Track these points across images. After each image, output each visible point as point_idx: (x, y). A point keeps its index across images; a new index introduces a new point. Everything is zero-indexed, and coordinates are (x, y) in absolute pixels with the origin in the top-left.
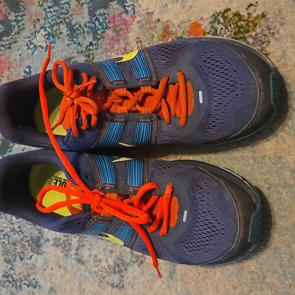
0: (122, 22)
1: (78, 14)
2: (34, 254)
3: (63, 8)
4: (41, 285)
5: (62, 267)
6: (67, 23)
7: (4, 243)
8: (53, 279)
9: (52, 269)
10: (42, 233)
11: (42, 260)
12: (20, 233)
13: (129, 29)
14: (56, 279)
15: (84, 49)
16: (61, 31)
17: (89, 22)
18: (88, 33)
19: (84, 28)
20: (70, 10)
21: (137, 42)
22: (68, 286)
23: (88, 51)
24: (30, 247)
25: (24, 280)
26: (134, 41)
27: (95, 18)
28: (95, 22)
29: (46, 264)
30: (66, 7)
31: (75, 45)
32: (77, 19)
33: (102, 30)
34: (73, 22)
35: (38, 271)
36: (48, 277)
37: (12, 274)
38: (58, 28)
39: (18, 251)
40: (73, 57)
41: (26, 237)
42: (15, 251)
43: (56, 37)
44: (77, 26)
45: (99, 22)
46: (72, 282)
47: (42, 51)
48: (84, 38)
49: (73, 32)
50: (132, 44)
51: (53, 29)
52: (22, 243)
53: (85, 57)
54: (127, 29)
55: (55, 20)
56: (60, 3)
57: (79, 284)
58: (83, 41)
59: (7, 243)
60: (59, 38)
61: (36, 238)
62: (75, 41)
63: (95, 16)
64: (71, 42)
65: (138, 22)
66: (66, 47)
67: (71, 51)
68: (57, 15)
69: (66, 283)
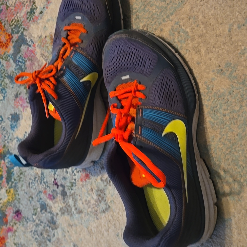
0: (30, 52)
1: (9, 67)
2: (54, 231)
3: (1, 70)
5: (73, 225)
6: (7, 76)
10: (52, 213)
11: (61, 231)
12: (41, 224)
13: (35, 54)
14: (73, 237)
16: (6, 83)
17: (16, 67)
19: (15, 71)
21: (42, 57)
22: (82, 235)
24: (50, 228)
26: (41, 57)
27: (18, 61)
28: (19, 64)
29: (63, 231)
32: (10, 70)
33: (24, 65)
34: (9, 73)
35: (62, 240)
36: (68, 239)
38: (4, 83)
40: (18, 91)
41: (45, 223)
42: (44, 238)
43: (6, 88)
44: (12, 73)
45: (20, 62)
47: (3, 102)
49: (11, 78)
50: (40, 60)
51: (2, 86)
52: (45, 230)
53: (23, 86)
54: (34, 54)
57: (86, 229)
59: (37, 237)
60: (7, 88)
61: (51, 219)
64: (13, 85)
65: (37, 46)
66: (12, 89)
67: (15, 89)
69: (80, 235)
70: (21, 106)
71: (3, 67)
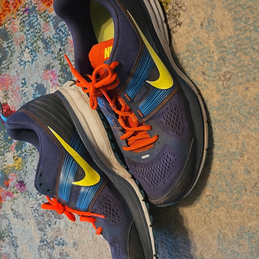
1: (47, 30)
2: (57, 219)
3: (36, 29)
4: (67, 242)
5: (78, 225)
6: (41, 39)
7: (35, 216)
8: (74, 235)
9: (72, 228)
11: (63, 223)
14: (76, 235)
15: (56, 55)
16: (39, 46)
17: (55, 34)
18: (56, 42)
19: (53, 39)
20: (41, 29)
22: (85, 238)
23: (59, 56)
24: (53, 215)
25: (55, 241)
27: (59, 30)
28: (60, 33)
29: (67, 225)
30: (38, 28)
31: (50, 53)
32: (47, 34)
33: (65, 37)
34: (45, 37)
35: (62, 232)
36: (70, 235)
37: (46, 238)
38: (37, 44)
39: (46, 220)
40: (51, 63)
42: (44, 220)
43: (37, 52)
44: (48, 39)
45: (62, 32)
46: (87, 234)
47: (30, 65)
48: (55, 47)
49: (47, 45)
51: (33, 46)
52: (47, 214)
53: (58, 61)
55: (33, 39)
56: (34, 25)
57: (91, 236)
58: (54, 49)
59: (37, 215)
60: (38, 52)
62: (49, 51)
63: (58, 28)
64: (47, 53)
66: (45, 57)
67: (48, 59)
68: (33, 35)
69: (83, 237)
70: (51, 81)
71: (38, 26)
